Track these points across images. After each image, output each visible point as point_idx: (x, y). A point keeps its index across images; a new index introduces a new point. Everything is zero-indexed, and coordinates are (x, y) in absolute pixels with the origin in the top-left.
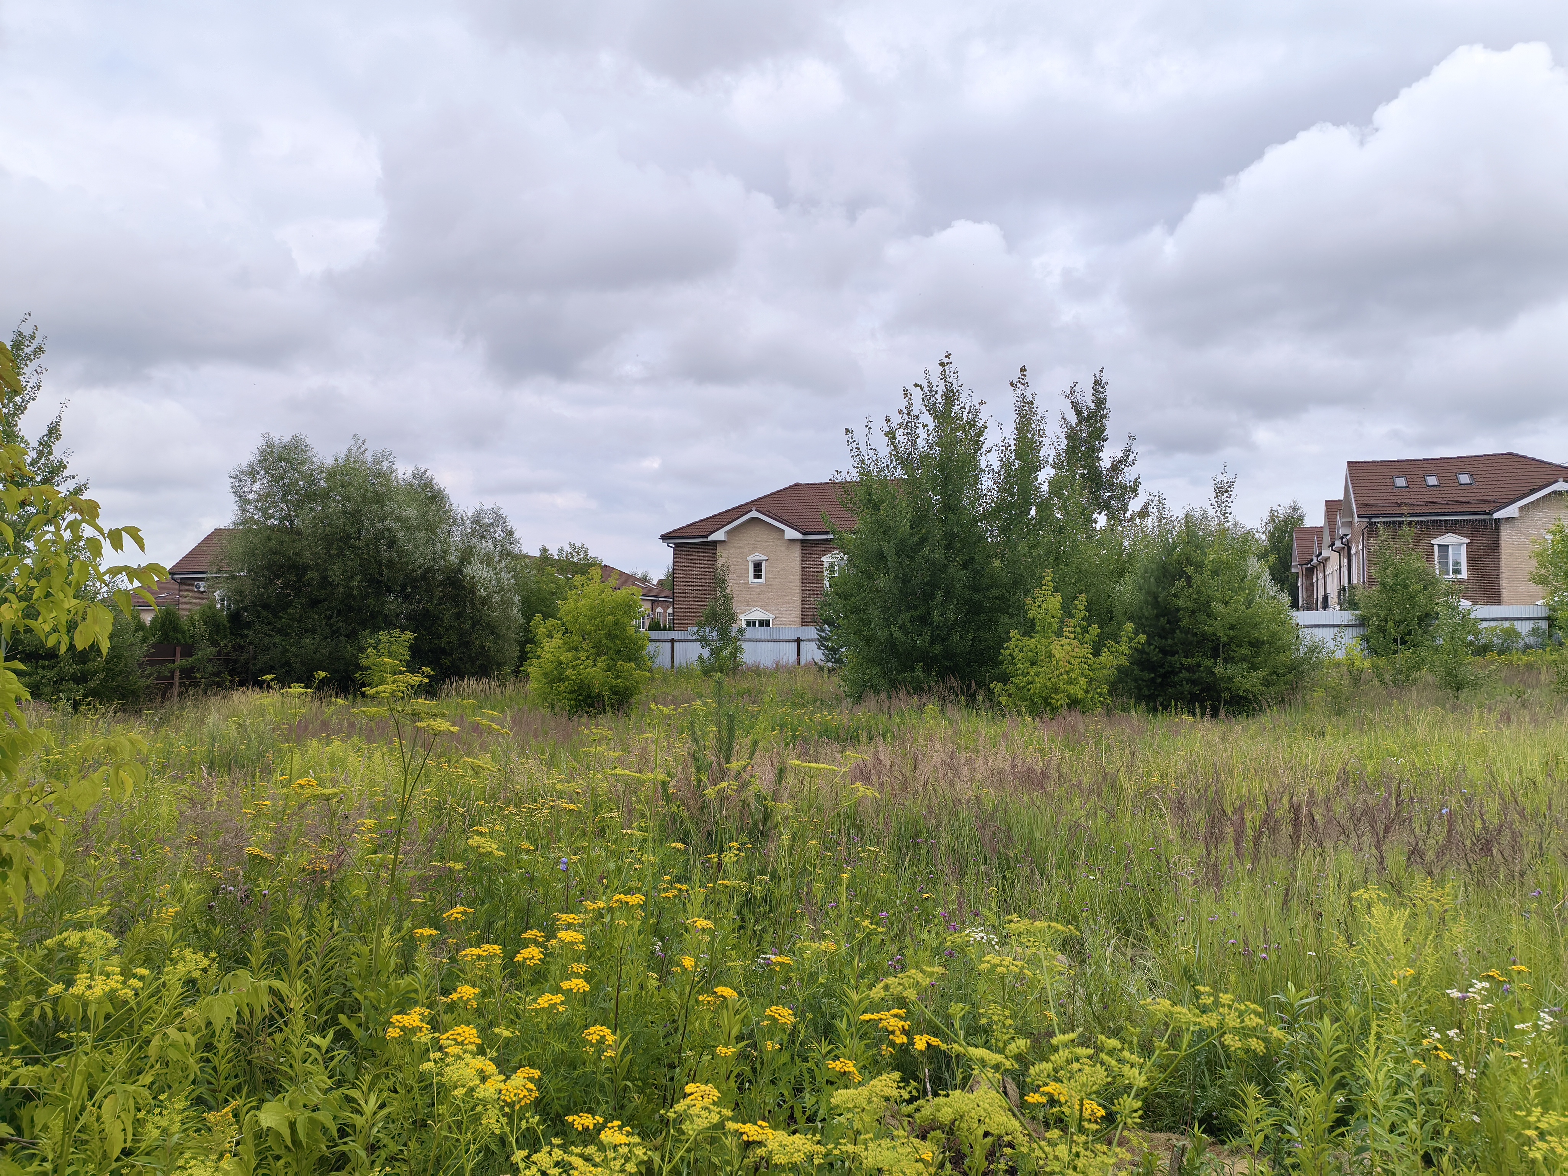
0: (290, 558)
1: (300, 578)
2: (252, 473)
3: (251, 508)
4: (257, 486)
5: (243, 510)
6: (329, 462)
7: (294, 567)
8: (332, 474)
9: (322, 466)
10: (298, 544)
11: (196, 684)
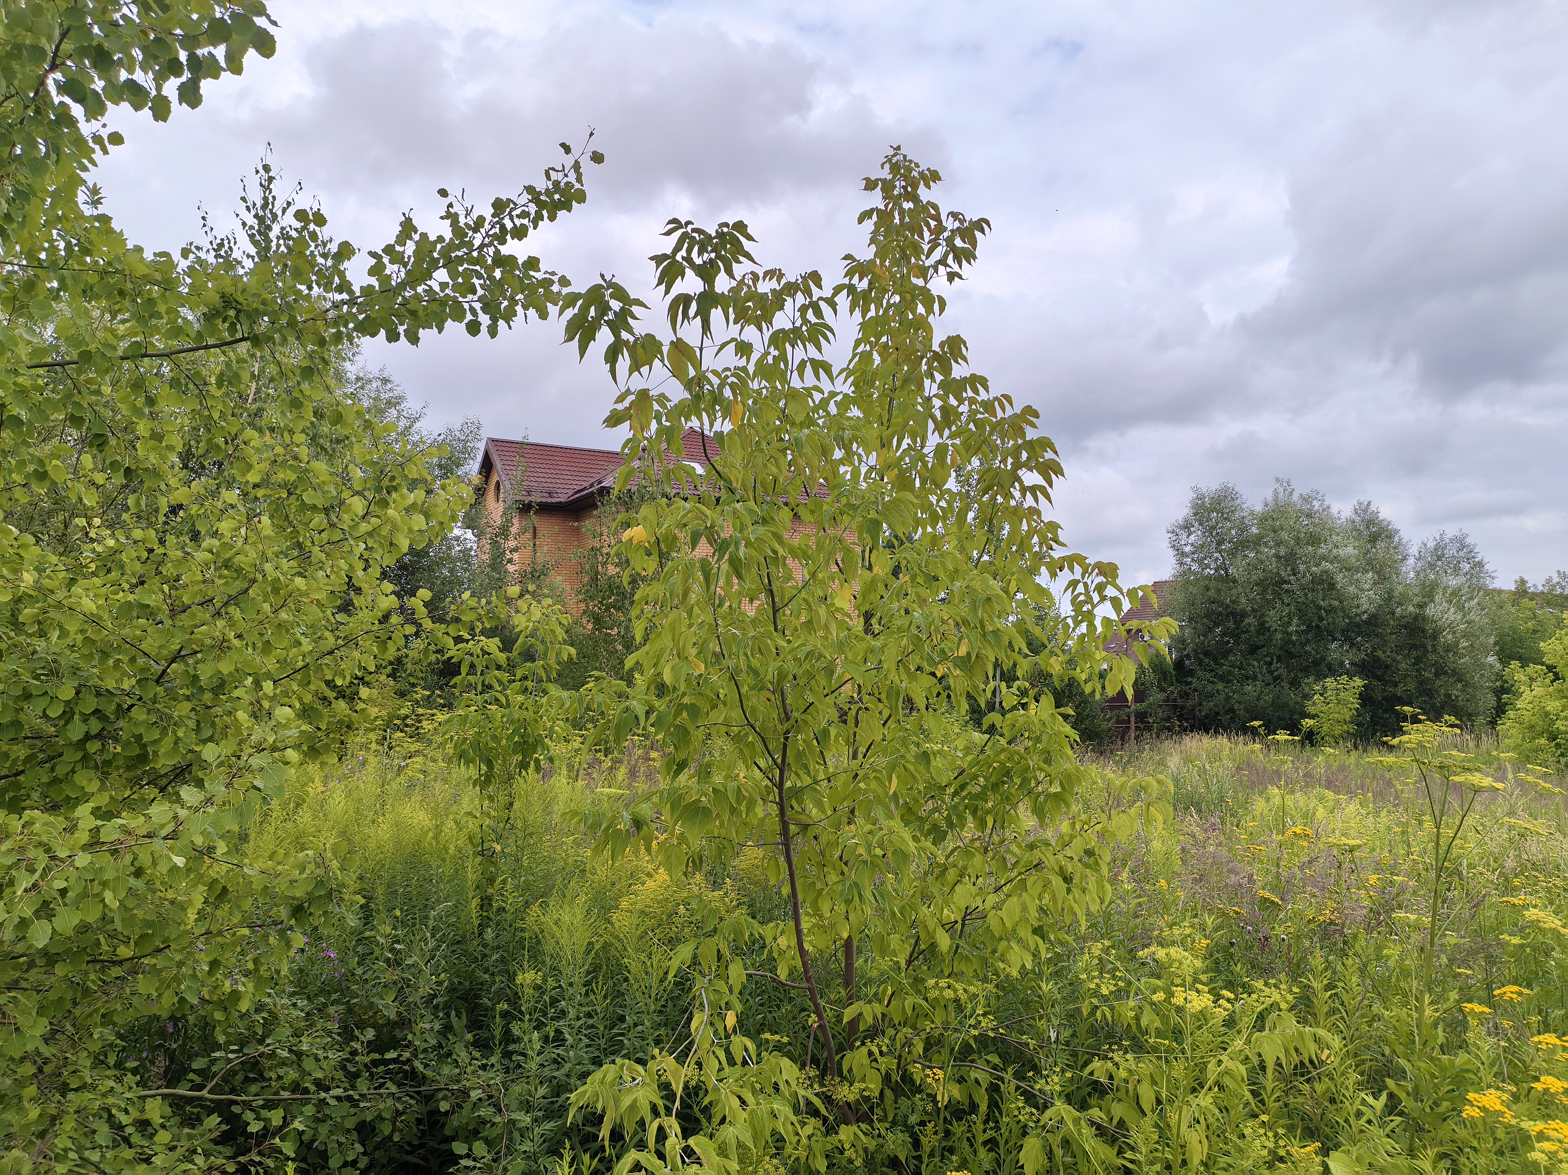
0: (1228, 606)
1: (1237, 624)
2: (1187, 527)
3: (1188, 560)
4: (1192, 538)
5: (1181, 564)
6: (1259, 508)
7: (1234, 614)
8: (1263, 520)
9: (1252, 513)
10: (1234, 591)
11: (1149, 729)
